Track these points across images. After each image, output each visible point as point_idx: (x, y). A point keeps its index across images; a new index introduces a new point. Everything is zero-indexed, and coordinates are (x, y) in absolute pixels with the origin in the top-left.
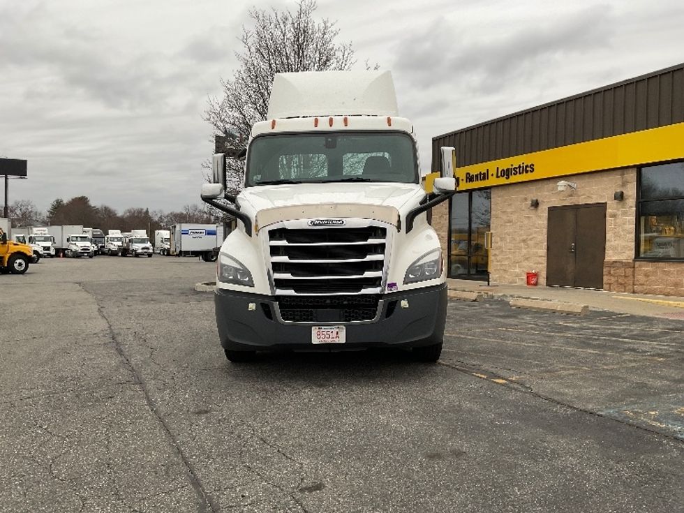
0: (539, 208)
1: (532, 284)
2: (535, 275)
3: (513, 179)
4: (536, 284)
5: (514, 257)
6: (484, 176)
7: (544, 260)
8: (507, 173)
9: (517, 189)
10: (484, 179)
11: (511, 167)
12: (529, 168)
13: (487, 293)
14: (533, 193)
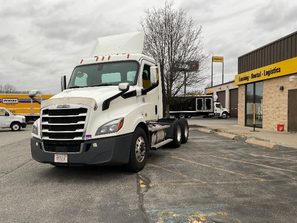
0: (284, 91)
1: (280, 131)
2: (282, 126)
3: (272, 76)
4: (283, 130)
5: (273, 116)
6: (259, 75)
7: (286, 118)
8: (268, 73)
9: (274, 81)
10: (259, 76)
11: (270, 70)
12: (278, 70)
13: (244, 135)
14: (281, 83)
